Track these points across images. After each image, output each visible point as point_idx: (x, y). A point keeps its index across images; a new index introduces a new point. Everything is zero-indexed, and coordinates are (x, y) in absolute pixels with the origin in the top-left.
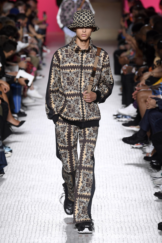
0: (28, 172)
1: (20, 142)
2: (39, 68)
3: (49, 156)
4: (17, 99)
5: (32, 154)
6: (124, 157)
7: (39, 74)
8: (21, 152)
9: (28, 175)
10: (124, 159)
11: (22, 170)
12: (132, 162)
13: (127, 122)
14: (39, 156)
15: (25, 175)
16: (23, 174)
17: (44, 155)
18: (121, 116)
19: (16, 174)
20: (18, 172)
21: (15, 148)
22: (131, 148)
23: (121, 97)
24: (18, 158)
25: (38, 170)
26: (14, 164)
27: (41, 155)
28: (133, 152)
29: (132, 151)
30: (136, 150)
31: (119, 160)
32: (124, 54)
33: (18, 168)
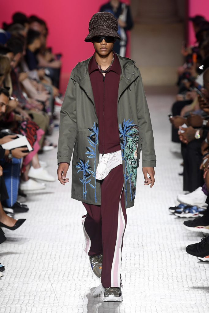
0: (28, 302)
1: (16, 253)
2: (48, 133)
3: (63, 277)
4: (11, 184)
5: (36, 273)
6: (187, 277)
7: (48, 142)
8: (18, 271)
9: (29, 308)
10: (186, 280)
11: (19, 300)
12: (200, 285)
13: (193, 219)
14: (47, 276)
15: (24, 308)
16: (20, 306)
17: (55, 274)
18: (182, 210)
19: (9, 306)
20: (12, 303)
21: (8, 263)
22: (198, 262)
23: (182, 178)
24: (12, 279)
25: (44, 299)
26: (6, 289)
27: (50, 274)
28: (203, 268)
29: (199, 267)
30: (206, 265)
31: (178, 281)
32: (187, 109)
33: (12, 297)
